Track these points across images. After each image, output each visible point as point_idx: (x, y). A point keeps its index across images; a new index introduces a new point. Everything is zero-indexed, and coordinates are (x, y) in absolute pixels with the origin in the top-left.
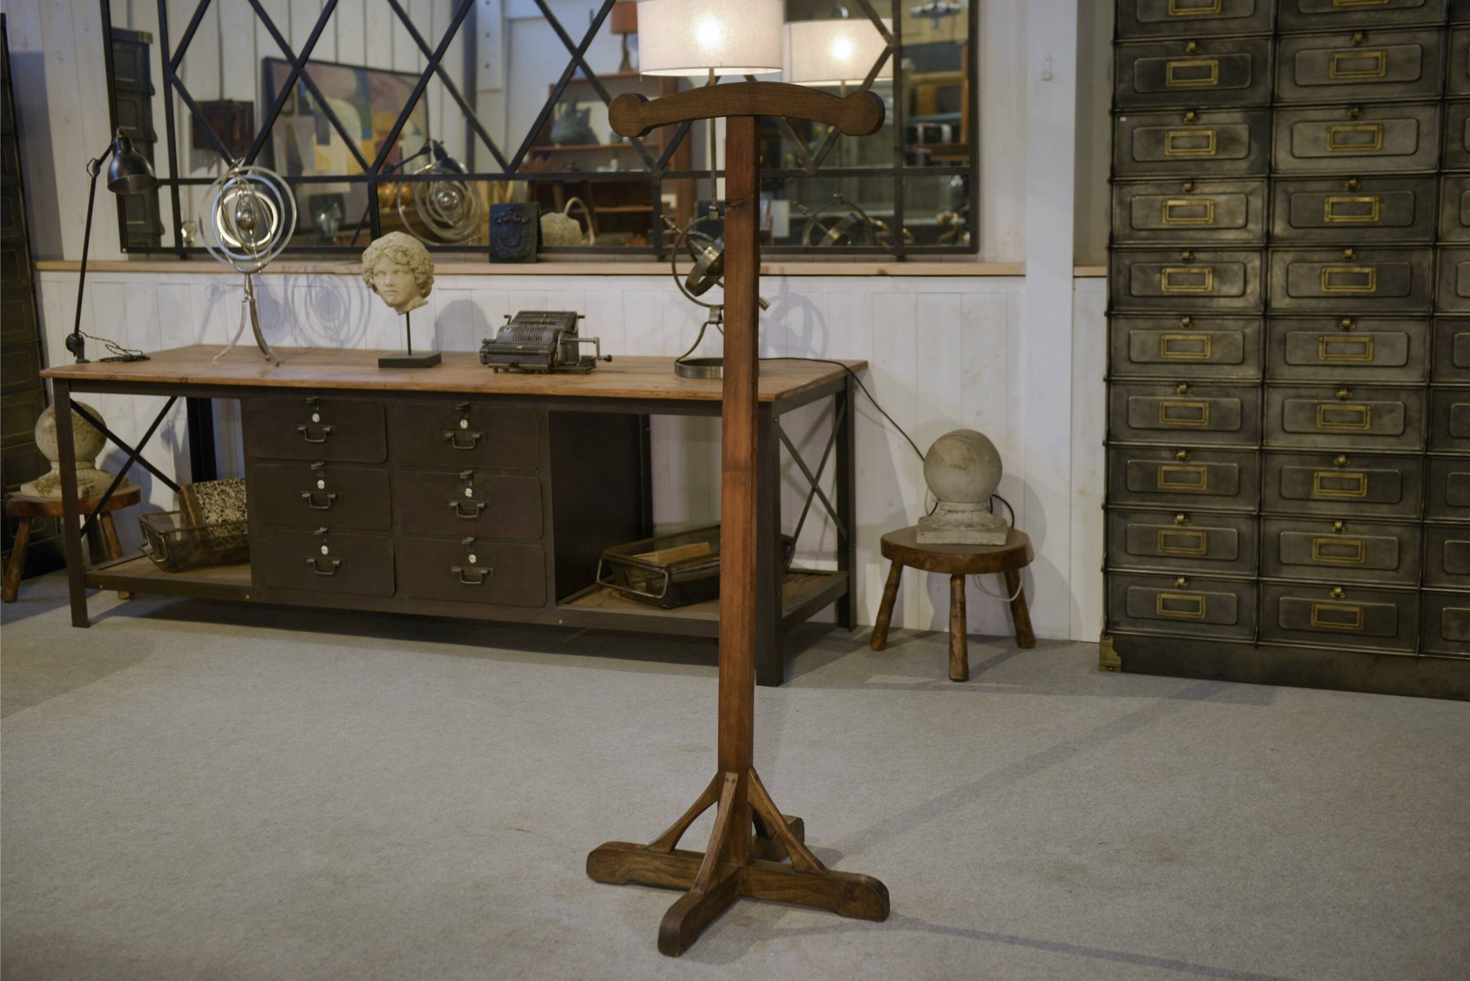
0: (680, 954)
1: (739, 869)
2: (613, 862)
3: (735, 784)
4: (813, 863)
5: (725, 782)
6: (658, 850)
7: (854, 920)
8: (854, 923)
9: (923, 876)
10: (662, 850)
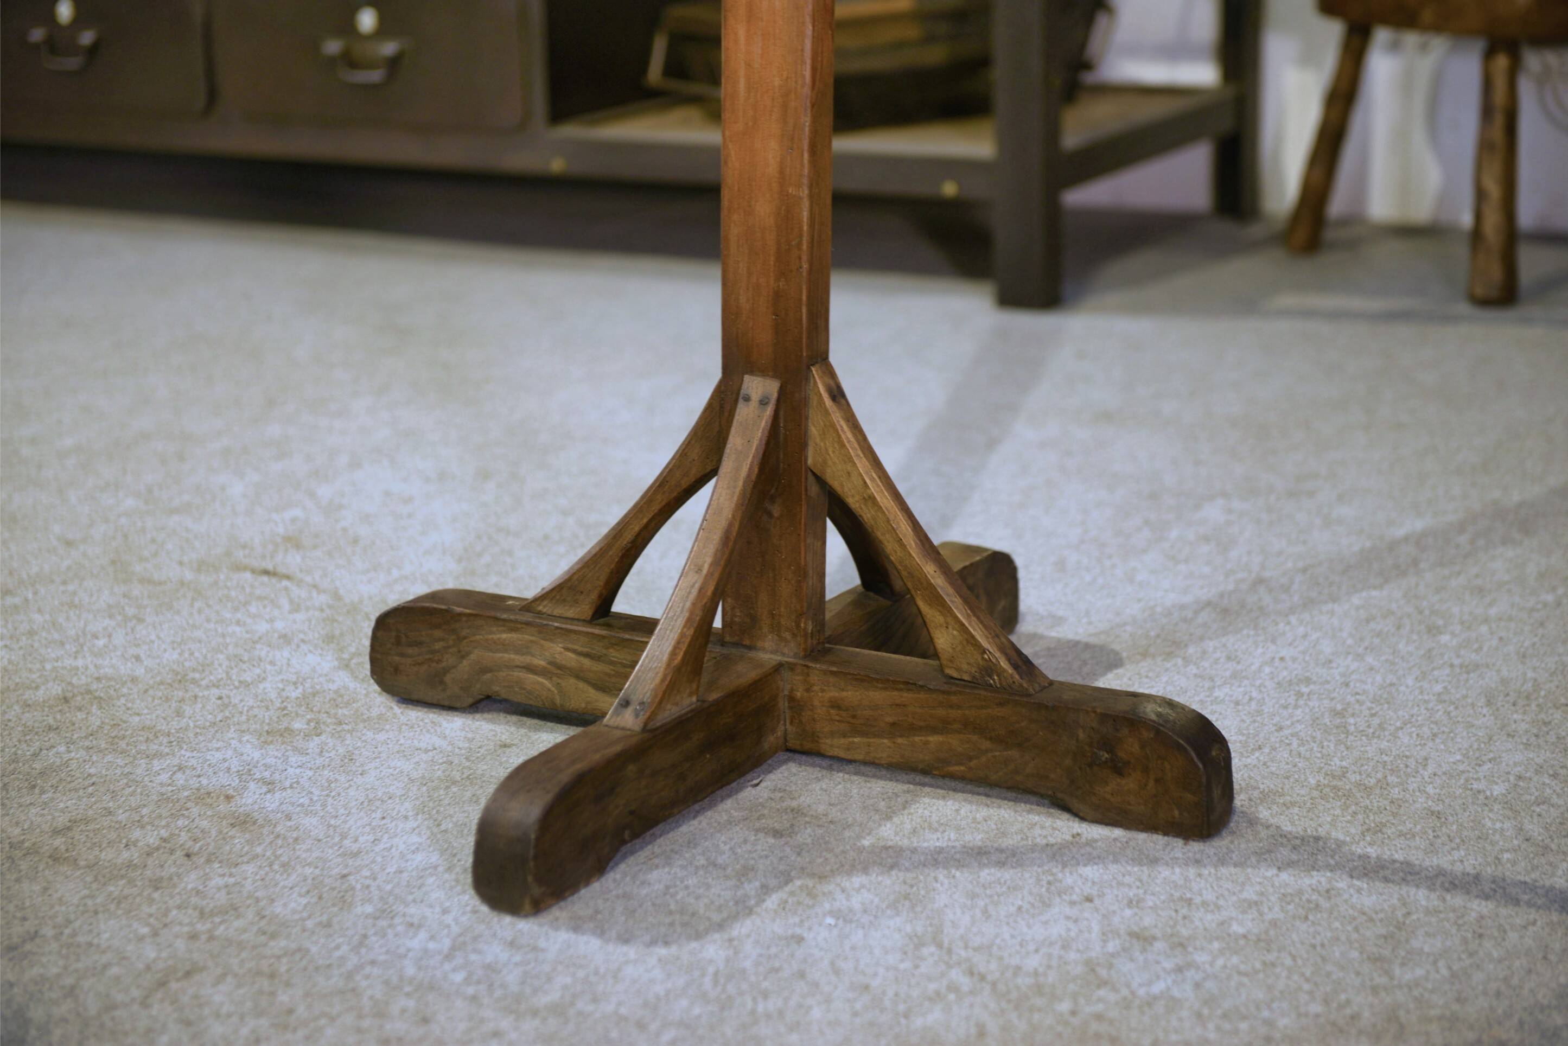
0: (537, 907)
1: (779, 667)
2: (438, 646)
3: (769, 411)
4: (998, 654)
5: (741, 405)
6: (558, 611)
7: (1118, 832)
8: (1115, 839)
9: (1352, 721)
10: (570, 613)
